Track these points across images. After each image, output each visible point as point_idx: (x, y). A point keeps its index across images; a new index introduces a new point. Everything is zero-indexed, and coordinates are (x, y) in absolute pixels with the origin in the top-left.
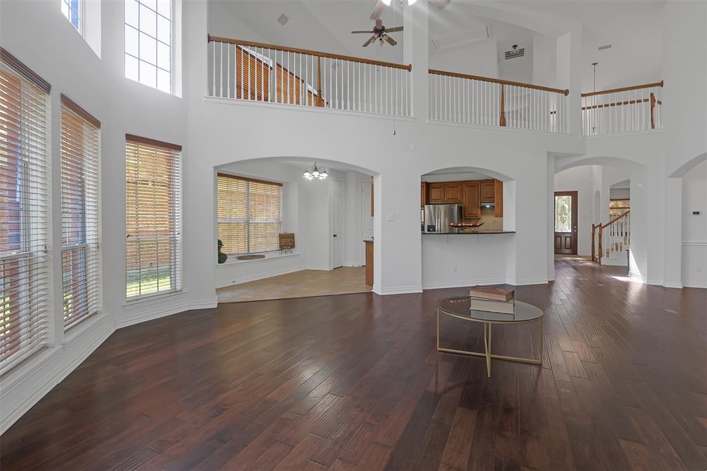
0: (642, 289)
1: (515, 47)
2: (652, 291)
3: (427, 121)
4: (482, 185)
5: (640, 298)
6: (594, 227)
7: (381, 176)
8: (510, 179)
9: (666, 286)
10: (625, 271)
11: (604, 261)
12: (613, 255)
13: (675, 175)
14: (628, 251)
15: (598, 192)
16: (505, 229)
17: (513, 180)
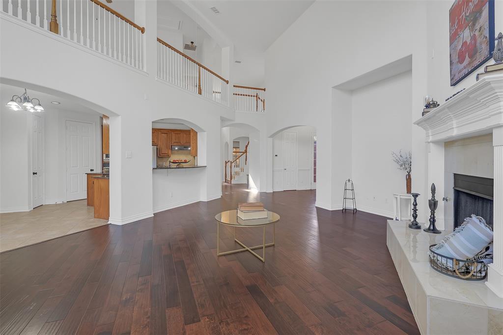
0: (258, 195)
1: (192, 43)
2: (262, 195)
3: (156, 79)
4: (172, 133)
5: (256, 198)
6: (226, 163)
7: (120, 117)
8: (202, 131)
9: (267, 192)
10: (247, 186)
11: (233, 182)
12: (236, 177)
13: (271, 137)
14: (248, 175)
15: (227, 143)
16: (199, 165)
17: (205, 131)
